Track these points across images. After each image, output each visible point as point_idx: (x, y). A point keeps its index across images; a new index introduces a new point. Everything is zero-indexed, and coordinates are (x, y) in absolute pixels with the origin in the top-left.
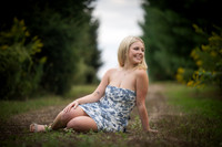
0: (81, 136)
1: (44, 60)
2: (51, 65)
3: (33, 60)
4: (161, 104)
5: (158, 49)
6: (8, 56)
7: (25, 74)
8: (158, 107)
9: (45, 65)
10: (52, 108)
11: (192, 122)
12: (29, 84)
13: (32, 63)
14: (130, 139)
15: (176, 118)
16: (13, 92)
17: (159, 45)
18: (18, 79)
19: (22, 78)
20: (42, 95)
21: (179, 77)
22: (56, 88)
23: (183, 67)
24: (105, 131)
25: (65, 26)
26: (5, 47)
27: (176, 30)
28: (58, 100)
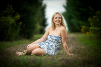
0: (38, 57)
1: (21, 23)
2: (24, 25)
3: (16, 23)
4: (74, 43)
5: (73, 18)
6: (5, 22)
7: (12, 30)
8: (73, 44)
9: (21, 26)
10: (25, 45)
11: (88, 50)
12: (14, 34)
13: (15, 24)
14: (60, 58)
15: (81, 49)
16: (7, 38)
17: (73, 16)
18: (9, 32)
19: (11, 31)
20: (20, 39)
21: (82, 30)
22: (27, 36)
23: (84, 25)
24: (49, 55)
25: (31, 8)
26: (3, 17)
27: (81, 9)
28: (27, 41)
